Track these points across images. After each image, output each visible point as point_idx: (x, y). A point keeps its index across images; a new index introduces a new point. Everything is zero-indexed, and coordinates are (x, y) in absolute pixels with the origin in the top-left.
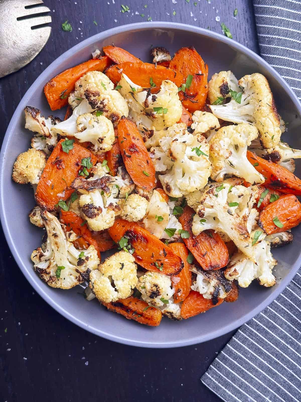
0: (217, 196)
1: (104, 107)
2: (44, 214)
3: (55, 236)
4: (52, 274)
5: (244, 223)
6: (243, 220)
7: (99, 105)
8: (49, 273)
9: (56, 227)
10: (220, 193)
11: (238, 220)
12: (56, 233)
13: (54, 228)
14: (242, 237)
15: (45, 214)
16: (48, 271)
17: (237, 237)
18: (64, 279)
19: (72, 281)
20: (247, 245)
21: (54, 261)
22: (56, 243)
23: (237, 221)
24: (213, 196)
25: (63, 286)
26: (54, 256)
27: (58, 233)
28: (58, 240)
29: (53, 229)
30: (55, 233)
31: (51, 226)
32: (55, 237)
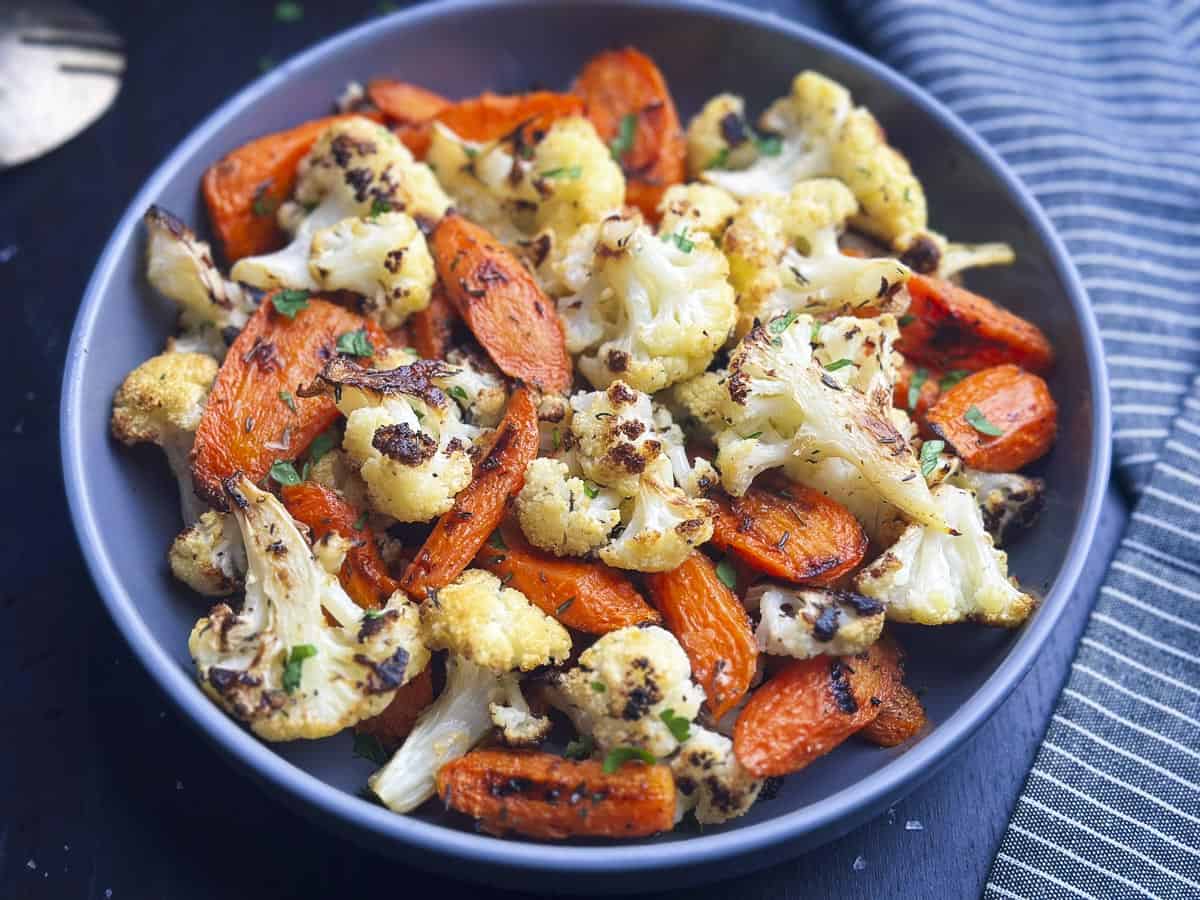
0: (778, 343)
1: (393, 191)
2: (235, 484)
3: (278, 550)
4: (268, 686)
5: (882, 412)
6: (876, 404)
7: (376, 184)
8: (259, 682)
9: (278, 522)
10: (786, 335)
11: (862, 405)
12: (280, 542)
13: (273, 527)
14: (886, 451)
15: (238, 484)
16: (254, 674)
17: (870, 452)
18: (316, 693)
19: (344, 698)
20: (909, 473)
21: (276, 639)
22: (283, 576)
23: (858, 405)
24: (769, 347)
25: (309, 719)
26: (275, 620)
27: (286, 541)
28: (287, 562)
29: (269, 529)
30: (276, 540)
31: (261, 521)
32: (276, 554)
